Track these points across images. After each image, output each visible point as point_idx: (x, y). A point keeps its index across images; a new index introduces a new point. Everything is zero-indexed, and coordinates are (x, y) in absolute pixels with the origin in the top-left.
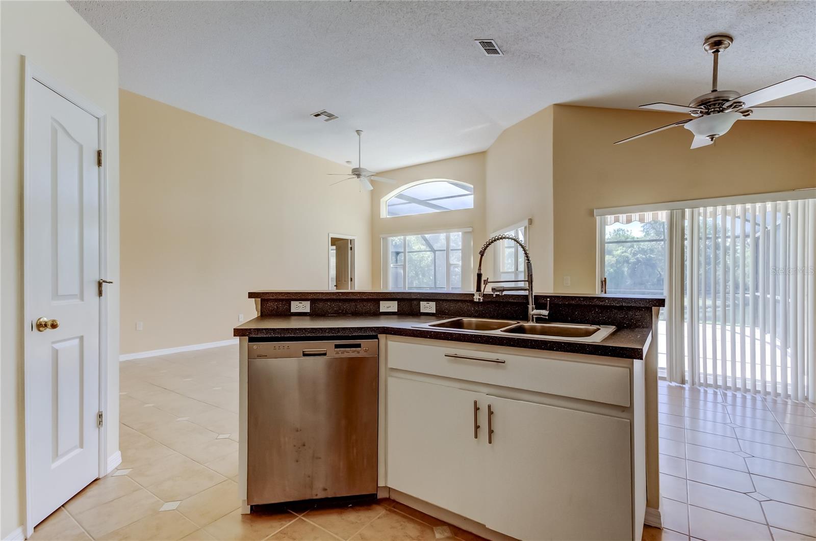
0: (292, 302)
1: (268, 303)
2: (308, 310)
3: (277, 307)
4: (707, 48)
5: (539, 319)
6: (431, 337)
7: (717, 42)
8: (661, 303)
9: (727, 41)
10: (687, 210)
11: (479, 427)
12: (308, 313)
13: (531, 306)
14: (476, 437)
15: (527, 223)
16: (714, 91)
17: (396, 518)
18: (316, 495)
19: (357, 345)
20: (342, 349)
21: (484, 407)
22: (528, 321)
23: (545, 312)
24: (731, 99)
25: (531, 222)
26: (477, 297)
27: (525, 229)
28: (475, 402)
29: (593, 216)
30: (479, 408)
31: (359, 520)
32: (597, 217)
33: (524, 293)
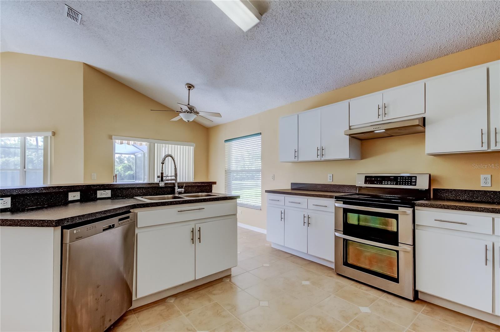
2: (9, 205)
4: (187, 87)
5: (180, 193)
7: (190, 87)
8: (215, 183)
9: (192, 88)
10: (155, 144)
11: (193, 239)
12: (9, 208)
13: (176, 188)
14: (193, 243)
15: (50, 134)
16: (189, 104)
17: (145, 311)
18: (106, 328)
19: (128, 217)
20: (122, 221)
21: (197, 229)
22: (174, 195)
23: (183, 190)
24: (195, 110)
25: (54, 134)
26: (162, 184)
27: (46, 138)
28: (193, 229)
29: (112, 139)
30: (193, 231)
31: (130, 325)
32: (114, 140)
33: (174, 181)
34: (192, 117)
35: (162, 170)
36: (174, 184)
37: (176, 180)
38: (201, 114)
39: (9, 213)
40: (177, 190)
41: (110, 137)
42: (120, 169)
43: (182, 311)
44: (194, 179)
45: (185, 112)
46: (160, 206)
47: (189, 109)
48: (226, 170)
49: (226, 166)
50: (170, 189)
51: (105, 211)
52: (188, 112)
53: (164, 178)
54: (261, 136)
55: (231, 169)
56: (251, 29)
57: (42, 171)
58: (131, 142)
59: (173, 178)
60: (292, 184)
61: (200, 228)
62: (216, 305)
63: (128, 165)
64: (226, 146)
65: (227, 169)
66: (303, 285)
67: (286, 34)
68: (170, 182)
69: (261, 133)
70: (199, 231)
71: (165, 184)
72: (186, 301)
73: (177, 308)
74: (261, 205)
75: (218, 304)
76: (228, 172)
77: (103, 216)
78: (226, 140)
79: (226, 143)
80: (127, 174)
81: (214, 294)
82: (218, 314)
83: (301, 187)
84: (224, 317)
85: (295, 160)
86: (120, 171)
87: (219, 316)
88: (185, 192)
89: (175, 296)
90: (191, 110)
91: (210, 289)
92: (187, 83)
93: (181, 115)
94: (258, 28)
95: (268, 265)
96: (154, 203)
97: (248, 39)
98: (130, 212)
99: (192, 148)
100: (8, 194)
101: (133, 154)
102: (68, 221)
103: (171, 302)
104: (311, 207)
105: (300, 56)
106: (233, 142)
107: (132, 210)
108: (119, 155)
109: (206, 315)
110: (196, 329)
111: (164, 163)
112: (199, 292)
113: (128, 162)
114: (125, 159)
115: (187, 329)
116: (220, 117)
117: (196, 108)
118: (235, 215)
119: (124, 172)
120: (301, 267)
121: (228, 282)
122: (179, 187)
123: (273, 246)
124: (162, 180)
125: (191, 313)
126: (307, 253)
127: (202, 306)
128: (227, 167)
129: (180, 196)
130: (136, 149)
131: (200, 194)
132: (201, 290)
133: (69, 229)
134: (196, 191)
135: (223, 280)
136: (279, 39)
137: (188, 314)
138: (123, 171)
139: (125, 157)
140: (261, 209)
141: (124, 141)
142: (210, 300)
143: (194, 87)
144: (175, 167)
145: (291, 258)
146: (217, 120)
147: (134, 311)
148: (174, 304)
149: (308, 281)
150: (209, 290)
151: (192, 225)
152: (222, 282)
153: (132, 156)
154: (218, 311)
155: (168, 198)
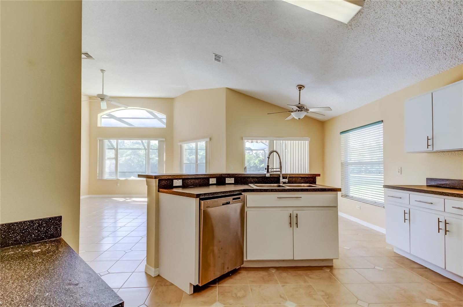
0: (174, 180)
1: (162, 181)
2: (181, 184)
3: (167, 183)
4: (297, 88)
5: (284, 183)
6: (269, 191)
7: (301, 87)
8: (319, 175)
9: (303, 88)
10: (274, 141)
11: (291, 223)
12: (181, 186)
13: (281, 178)
14: (291, 227)
15: (208, 139)
16: (299, 103)
17: (253, 272)
18: (225, 272)
19: (239, 198)
20: (235, 200)
21: (295, 215)
22: (279, 184)
23: (287, 180)
24: (305, 108)
25: (210, 139)
26: (268, 175)
27: (206, 142)
28: (291, 214)
29: (243, 140)
30: (290, 216)
31: (242, 277)
32: (244, 141)
33: (279, 173)
34: (303, 114)
35: (268, 164)
36: (279, 175)
37: (281, 171)
38: (311, 110)
39: (181, 188)
40: (282, 180)
41: (242, 139)
42: (256, 162)
43: (279, 281)
44: (309, 171)
45: (296, 111)
46: (263, 192)
47: (298, 108)
48: (341, 163)
49: (342, 158)
50: (275, 179)
51: (224, 192)
52: (299, 111)
53: (270, 170)
54: (382, 124)
55: (348, 162)
56: (354, 18)
57: (205, 164)
58: (258, 141)
59: (279, 170)
60: (427, 179)
61: (297, 214)
62: (310, 287)
63: (262, 159)
64: (342, 138)
65: (343, 162)
66: (427, 303)
67: (400, 7)
68: (275, 173)
69: (382, 121)
70: (297, 217)
71: (270, 175)
72: (284, 274)
73: (276, 277)
74: (383, 201)
75: (312, 287)
76: (344, 165)
77: (223, 195)
78: (341, 132)
79: (342, 135)
80: (262, 166)
81: (311, 278)
82: (310, 295)
83: (443, 184)
84: (315, 299)
85: (428, 150)
86: (257, 164)
87: (310, 297)
88: (289, 182)
89: (277, 268)
90: (301, 108)
91: (309, 272)
92: (298, 84)
93: (292, 114)
94: (362, 14)
95: (382, 269)
96: (259, 189)
97: (352, 28)
98: (242, 194)
99: (307, 142)
100: (181, 178)
101: (263, 150)
102: (202, 196)
103: (272, 272)
104: (449, 209)
105: (426, 24)
106: (351, 133)
107: (243, 193)
108: (256, 151)
109: (299, 291)
110: (287, 299)
111: (269, 158)
112: (297, 271)
113: (262, 156)
114: (260, 154)
115: (280, 295)
116: (330, 110)
117: (305, 105)
118: (336, 207)
119: (260, 165)
120: (433, 284)
121: (327, 271)
122: (284, 178)
123: (395, 251)
124: (268, 172)
125: (286, 285)
126: (445, 268)
127: (297, 283)
128: (343, 160)
129: (284, 185)
130: (265, 145)
131: (302, 185)
132: (299, 270)
133: (203, 200)
134: (300, 182)
135: (323, 269)
136: (391, 15)
137: (284, 285)
138: (258, 163)
139: (260, 152)
140: (384, 207)
141: (254, 141)
142: (305, 281)
143: (304, 87)
144: (280, 160)
145: (420, 270)
146: (329, 114)
147: (246, 269)
148: (275, 274)
149: (437, 301)
150: (307, 273)
151: (290, 211)
152: (322, 270)
153: (262, 151)
154: (310, 292)
155: (274, 186)
